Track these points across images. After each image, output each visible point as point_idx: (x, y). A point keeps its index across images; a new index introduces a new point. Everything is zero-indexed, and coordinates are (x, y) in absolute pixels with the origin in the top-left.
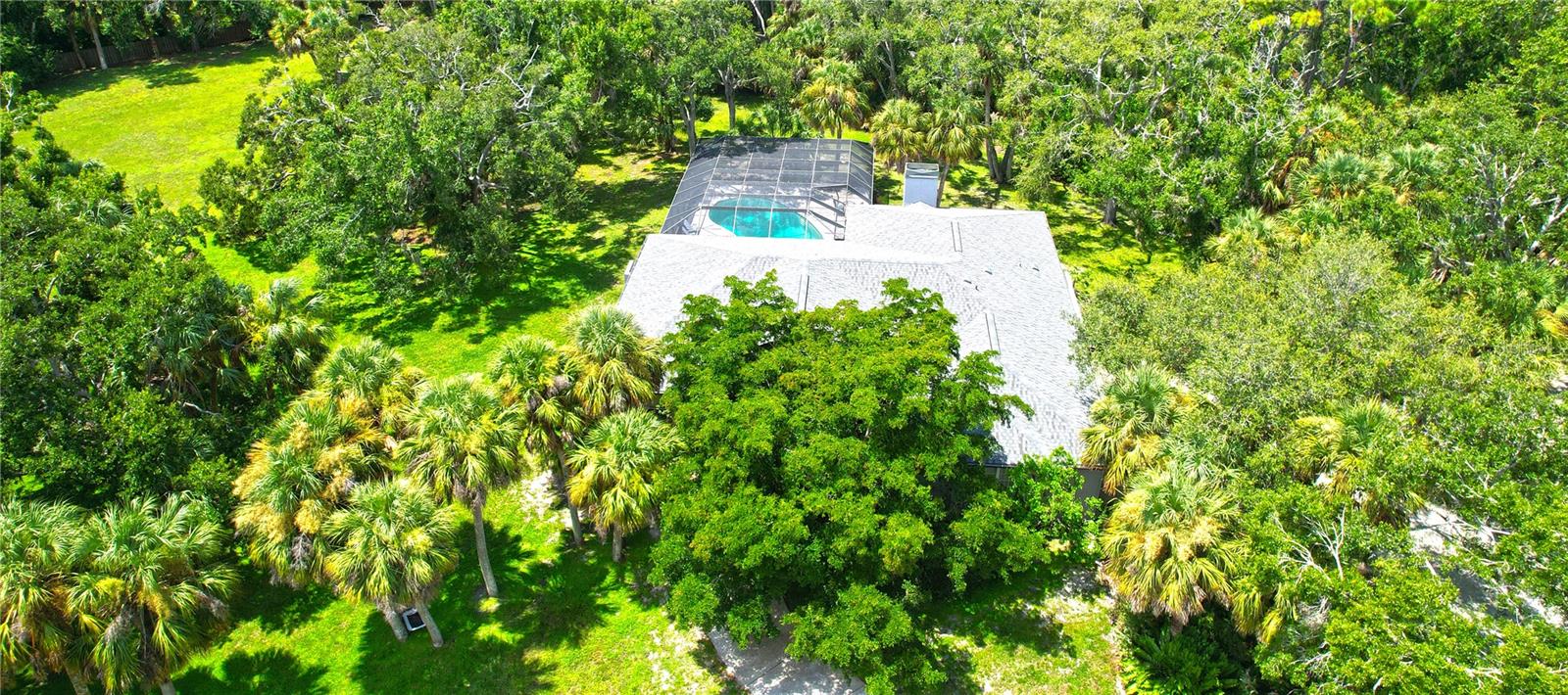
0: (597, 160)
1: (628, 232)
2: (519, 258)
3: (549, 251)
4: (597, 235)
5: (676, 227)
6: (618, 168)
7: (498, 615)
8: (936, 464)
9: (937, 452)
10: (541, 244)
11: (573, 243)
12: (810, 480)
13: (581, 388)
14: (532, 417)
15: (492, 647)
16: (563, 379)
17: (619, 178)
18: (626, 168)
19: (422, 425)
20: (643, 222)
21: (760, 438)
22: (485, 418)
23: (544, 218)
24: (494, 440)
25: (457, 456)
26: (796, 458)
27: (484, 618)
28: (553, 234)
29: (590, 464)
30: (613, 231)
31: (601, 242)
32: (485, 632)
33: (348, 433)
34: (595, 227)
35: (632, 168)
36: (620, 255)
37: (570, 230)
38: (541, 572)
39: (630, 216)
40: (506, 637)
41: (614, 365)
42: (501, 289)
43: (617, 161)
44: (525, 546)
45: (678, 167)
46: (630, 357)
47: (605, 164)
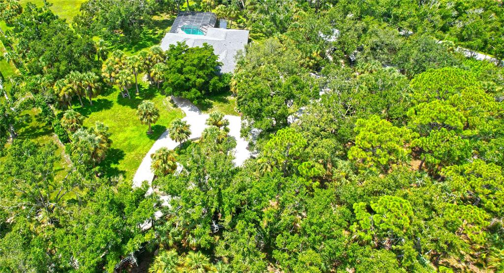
0: (157, 14)
1: (163, 32)
2: (140, 37)
3: (146, 36)
4: (156, 32)
5: (173, 31)
6: (162, 17)
7: (139, 95)
8: (207, 72)
9: (207, 70)
10: (144, 34)
11: (151, 34)
12: (187, 73)
13: (152, 59)
14: (145, 63)
15: (138, 99)
16: (150, 57)
17: (162, 19)
18: (163, 17)
19: (128, 63)
20: (166, 30)
21: (179, 66)
22: (138, 62)
23: (145, 28)
24: (139, 65)
25: (133, 68)
26: (185, 69)
27: (137, 96)
28: (147, 32)
29: (153, 71)
30: (160, 32)
31: (157, 34)
32: (137, 98)
33: (117, 64)
34: (156, 30)
35: (165, 17)
36: (161, 36)
37: (151, 31)
38: (145, 90)
39: (164, 28)
40: (140, 98)
41: (158, 55)
42: (136, 43)
43: (161, 15)
44: (143, 86)
45: (175, 17)
46: (161, 53)
47: (159, 15)
